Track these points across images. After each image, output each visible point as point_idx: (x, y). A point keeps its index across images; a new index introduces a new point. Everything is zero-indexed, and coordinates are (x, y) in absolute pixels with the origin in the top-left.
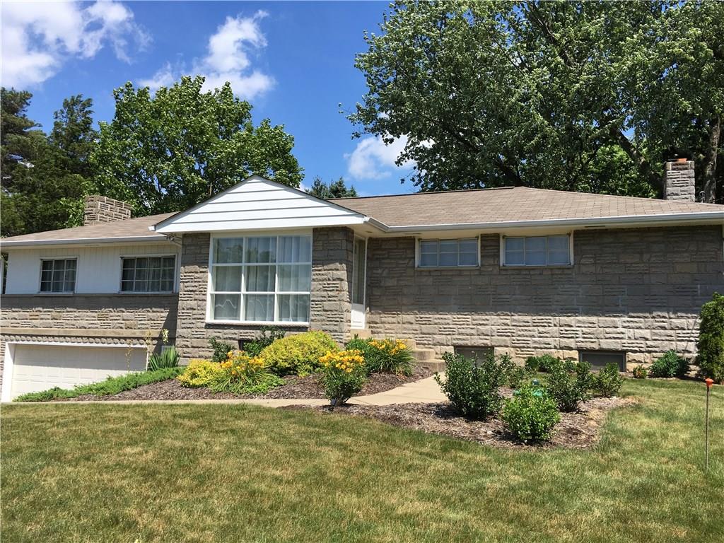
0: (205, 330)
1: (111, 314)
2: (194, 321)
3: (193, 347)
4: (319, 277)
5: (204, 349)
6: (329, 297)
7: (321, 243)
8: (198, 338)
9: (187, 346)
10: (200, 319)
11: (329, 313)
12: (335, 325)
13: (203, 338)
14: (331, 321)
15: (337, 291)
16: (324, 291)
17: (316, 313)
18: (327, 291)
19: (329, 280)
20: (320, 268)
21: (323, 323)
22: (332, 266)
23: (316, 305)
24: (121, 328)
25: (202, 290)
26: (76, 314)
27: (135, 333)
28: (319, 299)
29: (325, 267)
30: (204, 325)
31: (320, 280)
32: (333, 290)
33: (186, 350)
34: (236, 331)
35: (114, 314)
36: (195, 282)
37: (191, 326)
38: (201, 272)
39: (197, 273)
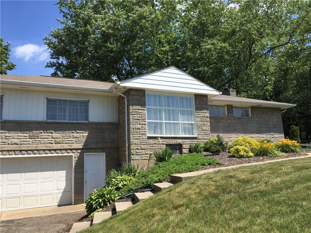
0: (148, 140)
1: (42, 134)
2: (140, 135)
3: (141, 149)
4: (199, 116)
5: (148, 150)
6: (204, 124)
7: (198, 101)
8: (144, 144)
9: (138, 149)
10: (144, 134)
11: (205, 131)
12: (208, 136)
13: (147, 144)
14: (206, 135)
15: (207, 122)
16: (201, 122)
17: (200, 131)
18: (203, 122)
19: (203, 117)
20: (199, 112)
21: (203, 136)
22: (204, 111)
23: (199, 128)
24: (52, 143)
25: (144, 119)
26: (7, 135)
27: (64, 146)
28: (200, 125)
29: (201, 112)
30: (146, 137)
31: (199, 117)
32: (205, 122)
33: (137, 151)
34: (165, 140)
35: (44, 134)
36: (139, 115)
37: (139, 138)
38: (142, 110)
39: (140, 110)
